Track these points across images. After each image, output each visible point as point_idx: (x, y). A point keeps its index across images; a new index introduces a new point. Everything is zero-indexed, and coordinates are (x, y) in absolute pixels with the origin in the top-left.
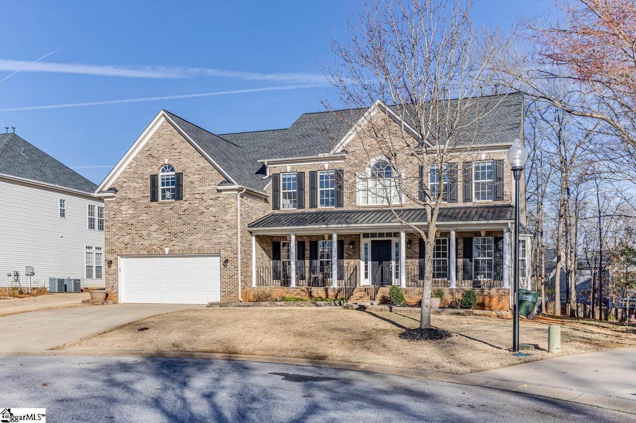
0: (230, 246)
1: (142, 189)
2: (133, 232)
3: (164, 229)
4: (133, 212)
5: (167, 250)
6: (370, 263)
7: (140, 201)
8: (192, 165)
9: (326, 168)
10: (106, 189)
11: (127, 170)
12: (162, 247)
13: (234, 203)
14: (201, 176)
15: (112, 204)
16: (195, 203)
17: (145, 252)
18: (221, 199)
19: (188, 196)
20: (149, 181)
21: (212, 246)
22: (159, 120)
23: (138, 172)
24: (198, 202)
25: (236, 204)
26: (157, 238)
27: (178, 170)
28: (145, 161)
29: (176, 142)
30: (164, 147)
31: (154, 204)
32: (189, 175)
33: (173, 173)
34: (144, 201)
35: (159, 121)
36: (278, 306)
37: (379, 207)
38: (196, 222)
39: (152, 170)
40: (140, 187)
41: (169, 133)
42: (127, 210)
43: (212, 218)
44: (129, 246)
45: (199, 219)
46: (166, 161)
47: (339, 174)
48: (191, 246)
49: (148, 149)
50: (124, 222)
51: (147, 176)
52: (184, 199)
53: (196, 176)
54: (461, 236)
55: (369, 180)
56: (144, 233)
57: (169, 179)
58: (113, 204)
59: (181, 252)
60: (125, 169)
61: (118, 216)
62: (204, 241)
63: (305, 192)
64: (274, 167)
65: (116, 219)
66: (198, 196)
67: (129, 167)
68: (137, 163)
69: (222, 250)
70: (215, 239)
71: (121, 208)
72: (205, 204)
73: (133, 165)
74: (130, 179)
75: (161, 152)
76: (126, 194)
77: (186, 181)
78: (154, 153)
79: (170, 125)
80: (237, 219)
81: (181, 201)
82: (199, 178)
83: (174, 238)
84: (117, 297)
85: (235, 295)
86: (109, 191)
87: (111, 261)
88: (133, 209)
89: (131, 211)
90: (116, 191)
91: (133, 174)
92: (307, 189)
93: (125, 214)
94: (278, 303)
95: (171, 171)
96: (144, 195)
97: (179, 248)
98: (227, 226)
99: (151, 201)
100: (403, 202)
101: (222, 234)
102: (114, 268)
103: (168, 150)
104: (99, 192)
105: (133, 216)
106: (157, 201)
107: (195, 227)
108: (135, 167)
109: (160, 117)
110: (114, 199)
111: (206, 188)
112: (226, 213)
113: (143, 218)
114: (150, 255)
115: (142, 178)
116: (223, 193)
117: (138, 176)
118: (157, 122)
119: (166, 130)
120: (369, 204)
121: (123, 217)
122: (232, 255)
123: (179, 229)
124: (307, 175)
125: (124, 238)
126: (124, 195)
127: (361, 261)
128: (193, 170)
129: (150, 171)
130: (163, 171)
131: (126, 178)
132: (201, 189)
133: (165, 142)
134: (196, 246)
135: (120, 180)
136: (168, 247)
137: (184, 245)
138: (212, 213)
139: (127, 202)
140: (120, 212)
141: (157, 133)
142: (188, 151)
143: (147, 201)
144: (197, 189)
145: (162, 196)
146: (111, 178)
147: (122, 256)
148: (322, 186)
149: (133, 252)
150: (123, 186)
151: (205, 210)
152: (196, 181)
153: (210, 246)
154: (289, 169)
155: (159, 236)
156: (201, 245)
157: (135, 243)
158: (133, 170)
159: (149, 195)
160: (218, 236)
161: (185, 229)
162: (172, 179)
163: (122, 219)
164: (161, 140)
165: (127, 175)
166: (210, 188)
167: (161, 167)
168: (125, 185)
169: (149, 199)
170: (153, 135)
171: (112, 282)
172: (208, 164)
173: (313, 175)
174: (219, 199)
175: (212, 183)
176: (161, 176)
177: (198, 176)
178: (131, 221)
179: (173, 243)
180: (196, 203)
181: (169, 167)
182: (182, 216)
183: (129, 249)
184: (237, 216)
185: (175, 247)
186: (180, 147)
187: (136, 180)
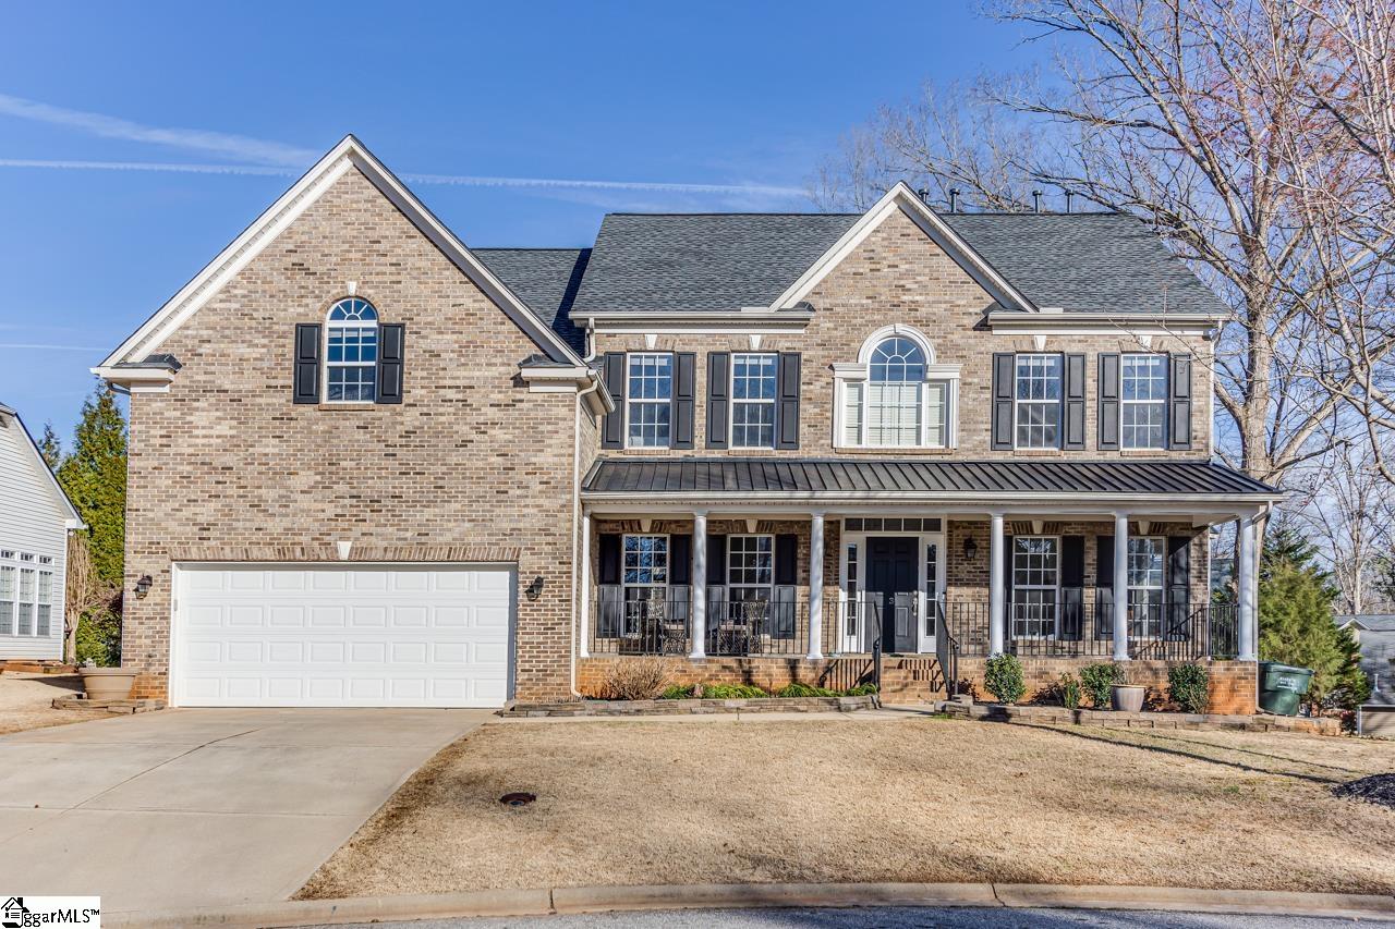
0: (550, 539)
1: (265, 365)
2: (229, 492)
3: (335, 486)
4: (233, 432)
5: (344, 549)
6: (861, 596)
7: (258, 400)
8: (435, 303)
9: (756, 345)
10: (138, 357)
11: (217, 306)
12: (327, 539)
13: (565, 419)
14: (464, 338)
15: (157, 406)
16: (441, 414)
17: (269, 553)
18: (524, 405)
19: (418, 392)
20: (290, 343)
21: (494, 540)
22: (334, 165)
23: (255, 315)
24: (452, 410)
25: (571, 423)
26: (310, 510)
27: (388, 316)
28: (280, 282)
29: (387, 233)
30: (346, 246)
31: (307, 410)
32: (423, 333)
33: (373, 324)
34: (274, 400)
35: (334, 170)
36: (728, 710)
37: (893, 452)
38: (444, 469)
39: (301, 310)
40: (261, 359)
41: (362, 206)
42: (210, 426)
43: (494, 459)
44: (212, 533)
45: (453, 459)
46: (352, 288)
47: (788, 364)
48: (423, 539)
49: (291, 247)
50: (199, 459)
51: (286, 328)
52: (406, 399)
53: (445, 336)
54: (1093, 532)
55: (866, 384)
56: (269, 494)
57: (355, 340)
58: (163, 404)
59: (390, 556)
60: (209, 302)
61: (180, 440)
62: (467, 525)
63: (693, 406)
64: (609, 335)
65: (171, 451)
66: (451, 394)
67: (223, 296)
68: (251, 287)
69: (522, 552)
70: (505, 517)
71: (189, 418)
72: (474, 418)
73: (236, 292)
74: (227, 332)
75: (334, 259)
76: (208, 377)
77: (413, 349)
78: (311, 260)
79: (367, 183)
80: (571, 464)
81: (398, 408)
82: (456, 342)
83: (369, 513)
84: (163, 689)
85: (559, 680)
86: (152, 365)
87: (149, 578)
88: (234, 423)
89: (224, 429)
90: (175, 365)
91: (235, 317)
92: (701, 397)
93: (205, 437)
94: (729, 703)
95: (365, 316)
96: (273, 383)
97: (385, 544)
98: (541, 483)
99: (297, 401)
100: (954, 444)
101: (526, 506)
102: (158, 600)
103: (360, 255)
104: (118, 366)
105: (232, 444)
106: (317, 401)
107: (440, 483)
108: (244, 296)
109: (340, 159)
110: (166, 389)
111: (477, 374)
112: (538, 446)
113: (267, 450)
114: (285, 561)
115: (268, 332)
116: (532, 389)
117: (253, 323)
118: (327, 171)
119: (355, 196)
120: (864, 446)
121: (197, 445)
122: (555, 567)
123: (388, 486)
124: (701, 361)
125: (198, 510)
126: (202, 378)
127: (840, 590)
128: (438, 319)
129: (294, 313)
130: (337, 315)
131: (214, 328)
132: (463, 375)
133: (350, 232)
134: (440, 539)
135: (190, 332)
136: (348, 539)
137: (402, 534)
138: (496, 446)
139: (213, 400)
140: (188, 427)
141: (325, 201)
142: (423, 264)
143: (283, 401)
144: (448, 373)
145: (331, 388)
146: (162, 324)
147: (184, 562)
148: (739, 393)
149: (227, 549)
150: (200, 351)
151: (474, 436)
152: (447, 351)
153: (486, 539)
154: (651, 342)
155: (320, 506)
156: (457, 536)
157: (235, 524)
158: (237, 306)
159: (291, 382)
160: (515, 511)
161: (406, 487)
162: (365, 340)
163: (191, 450)
164: (336, 223)
165: (217, 318)
166: (494, 372)
167: (333, 303)
168: (206, 349)
169: (289, 394)
170: (309, 209)
171: (148, 641)
172: (487, 304)
173: (718, 361)
174: (518, 405)
175: (498, 360)
176: (331, 330)
177: (455, 337)
178: (223, 459)
179: (364, 527)
180: (447, 415)
181: (358, 306)
182: (397, 451)
183: (213, 543)
184: (572, 455)
185: (373, 539)
186: (399, 251)
187: (248, 337)
